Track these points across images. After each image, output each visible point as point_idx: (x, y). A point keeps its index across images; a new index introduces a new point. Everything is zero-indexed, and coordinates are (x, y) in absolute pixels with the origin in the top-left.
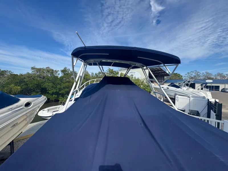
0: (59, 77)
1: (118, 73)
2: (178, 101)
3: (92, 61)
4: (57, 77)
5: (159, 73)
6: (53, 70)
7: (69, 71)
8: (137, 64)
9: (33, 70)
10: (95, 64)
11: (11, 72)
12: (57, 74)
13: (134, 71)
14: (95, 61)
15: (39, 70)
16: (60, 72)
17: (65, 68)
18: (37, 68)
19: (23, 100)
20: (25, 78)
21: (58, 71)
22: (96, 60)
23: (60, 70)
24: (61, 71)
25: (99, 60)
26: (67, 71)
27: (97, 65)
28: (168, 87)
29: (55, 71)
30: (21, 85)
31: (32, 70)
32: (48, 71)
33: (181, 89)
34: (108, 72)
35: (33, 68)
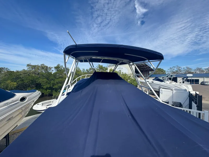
0: (52, 73)
1: (107, 69)
2: (162, 94)
3: (83, 58)
4: (51, 73)
5: (144, 69)
6: (47, 67)
7: (62, 68)
8: (125, 61)
9: (29, 67)
10: (86, 61)
11: (8, 69)
12: (51, 70)
13: (122, 67)
14: (85, 58)
15: (34, 67)
16: (53, 69)
17: (58, 65)
18: (32, 65)
19: (19, 95)
20: (21, 75)
21: (52, 68)
22: (87, 57)
23: (53, 67)
24: (55, 68)
25: (89, 57)
26: (60, 68)
27: (88, 62)
28: (153, 81)
29: (49, 67)
30: (17, 81)
31: (27, 67)
32: (43, 68)
33: (165, 82)
34: (98, 68)
35: (28, 65)
